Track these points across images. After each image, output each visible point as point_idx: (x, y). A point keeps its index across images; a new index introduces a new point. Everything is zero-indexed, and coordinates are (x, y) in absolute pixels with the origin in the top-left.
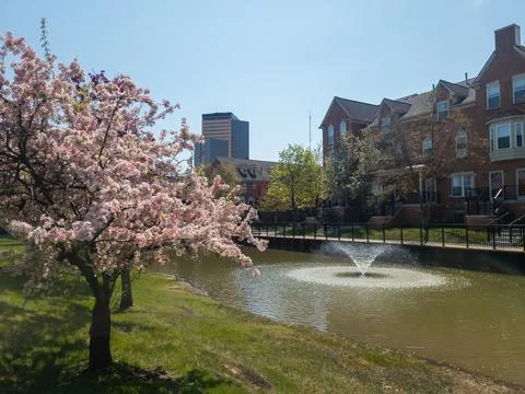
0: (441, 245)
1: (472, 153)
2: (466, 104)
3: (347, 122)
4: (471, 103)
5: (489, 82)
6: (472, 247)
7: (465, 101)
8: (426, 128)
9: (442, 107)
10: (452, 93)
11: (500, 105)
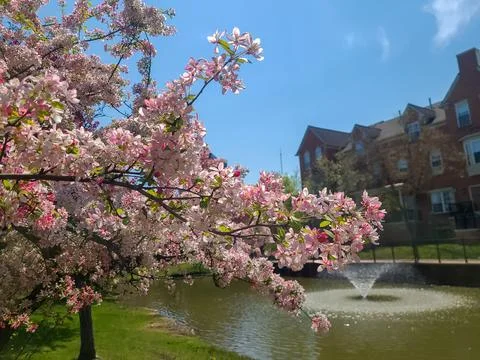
0: (436, 262)
1: (451, 168)
2: (437, 124)
3: (322, 148)
4: (441, 123)
5: (456, 101)
6: (471, 262)
7: (435, 121)
8: (401, 147)
9: (414, 127)
10: (421, 115)
11: (471, 123)
